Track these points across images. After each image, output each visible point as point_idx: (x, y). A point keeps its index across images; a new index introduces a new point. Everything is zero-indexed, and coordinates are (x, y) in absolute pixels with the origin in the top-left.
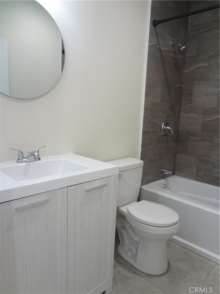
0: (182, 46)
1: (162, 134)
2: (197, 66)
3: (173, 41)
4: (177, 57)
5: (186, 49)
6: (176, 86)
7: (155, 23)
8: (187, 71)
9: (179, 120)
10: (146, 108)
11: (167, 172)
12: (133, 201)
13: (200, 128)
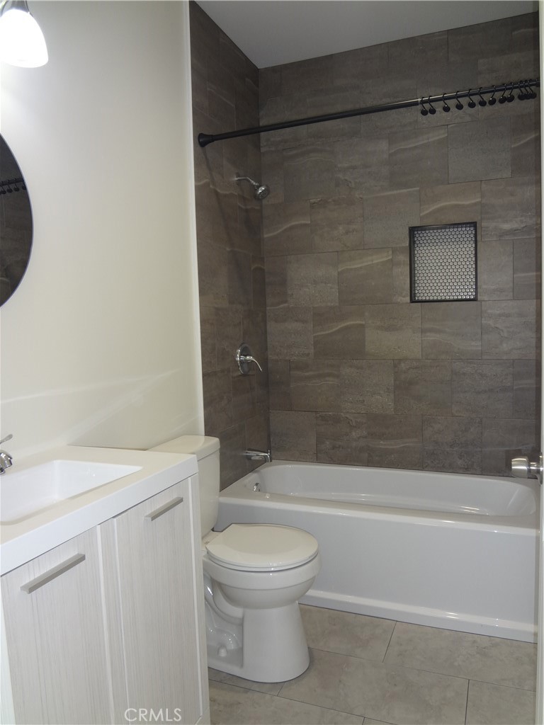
0: (260, 186)
1: (240, 374)
2: (289, 225)
3: (238, 176)
4: (249, 207)
5: (267, 192)
6: (252, 268)
7: (203, 140)
8: (271, 235)
9: (266, 341)
10: (203, 322)
11: (257, 456)
12: (208, 534)
13: (312, 351)
